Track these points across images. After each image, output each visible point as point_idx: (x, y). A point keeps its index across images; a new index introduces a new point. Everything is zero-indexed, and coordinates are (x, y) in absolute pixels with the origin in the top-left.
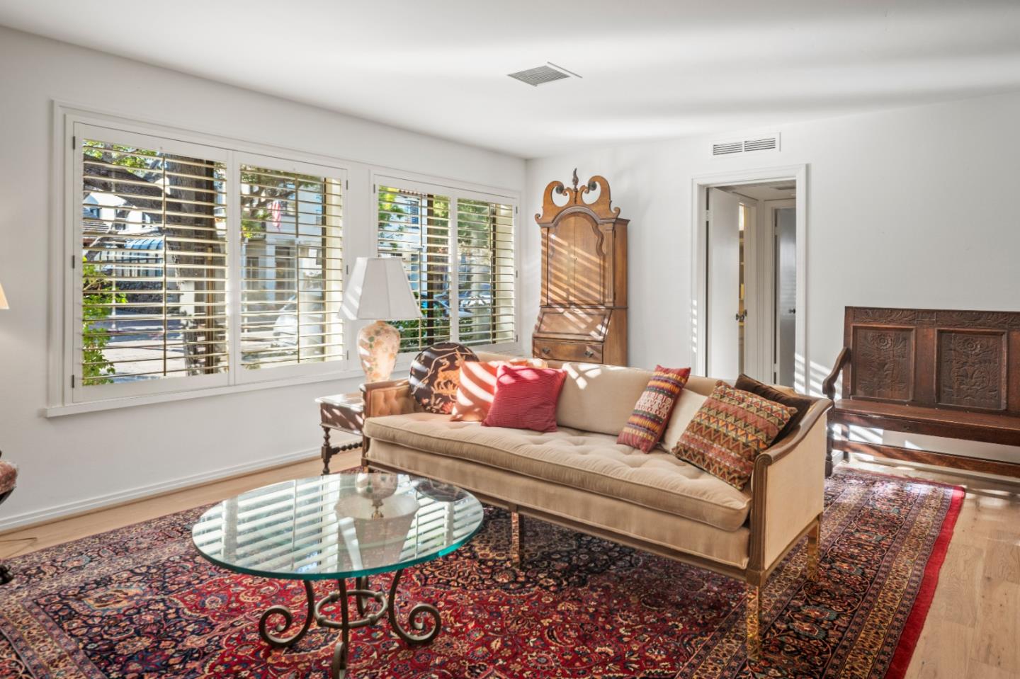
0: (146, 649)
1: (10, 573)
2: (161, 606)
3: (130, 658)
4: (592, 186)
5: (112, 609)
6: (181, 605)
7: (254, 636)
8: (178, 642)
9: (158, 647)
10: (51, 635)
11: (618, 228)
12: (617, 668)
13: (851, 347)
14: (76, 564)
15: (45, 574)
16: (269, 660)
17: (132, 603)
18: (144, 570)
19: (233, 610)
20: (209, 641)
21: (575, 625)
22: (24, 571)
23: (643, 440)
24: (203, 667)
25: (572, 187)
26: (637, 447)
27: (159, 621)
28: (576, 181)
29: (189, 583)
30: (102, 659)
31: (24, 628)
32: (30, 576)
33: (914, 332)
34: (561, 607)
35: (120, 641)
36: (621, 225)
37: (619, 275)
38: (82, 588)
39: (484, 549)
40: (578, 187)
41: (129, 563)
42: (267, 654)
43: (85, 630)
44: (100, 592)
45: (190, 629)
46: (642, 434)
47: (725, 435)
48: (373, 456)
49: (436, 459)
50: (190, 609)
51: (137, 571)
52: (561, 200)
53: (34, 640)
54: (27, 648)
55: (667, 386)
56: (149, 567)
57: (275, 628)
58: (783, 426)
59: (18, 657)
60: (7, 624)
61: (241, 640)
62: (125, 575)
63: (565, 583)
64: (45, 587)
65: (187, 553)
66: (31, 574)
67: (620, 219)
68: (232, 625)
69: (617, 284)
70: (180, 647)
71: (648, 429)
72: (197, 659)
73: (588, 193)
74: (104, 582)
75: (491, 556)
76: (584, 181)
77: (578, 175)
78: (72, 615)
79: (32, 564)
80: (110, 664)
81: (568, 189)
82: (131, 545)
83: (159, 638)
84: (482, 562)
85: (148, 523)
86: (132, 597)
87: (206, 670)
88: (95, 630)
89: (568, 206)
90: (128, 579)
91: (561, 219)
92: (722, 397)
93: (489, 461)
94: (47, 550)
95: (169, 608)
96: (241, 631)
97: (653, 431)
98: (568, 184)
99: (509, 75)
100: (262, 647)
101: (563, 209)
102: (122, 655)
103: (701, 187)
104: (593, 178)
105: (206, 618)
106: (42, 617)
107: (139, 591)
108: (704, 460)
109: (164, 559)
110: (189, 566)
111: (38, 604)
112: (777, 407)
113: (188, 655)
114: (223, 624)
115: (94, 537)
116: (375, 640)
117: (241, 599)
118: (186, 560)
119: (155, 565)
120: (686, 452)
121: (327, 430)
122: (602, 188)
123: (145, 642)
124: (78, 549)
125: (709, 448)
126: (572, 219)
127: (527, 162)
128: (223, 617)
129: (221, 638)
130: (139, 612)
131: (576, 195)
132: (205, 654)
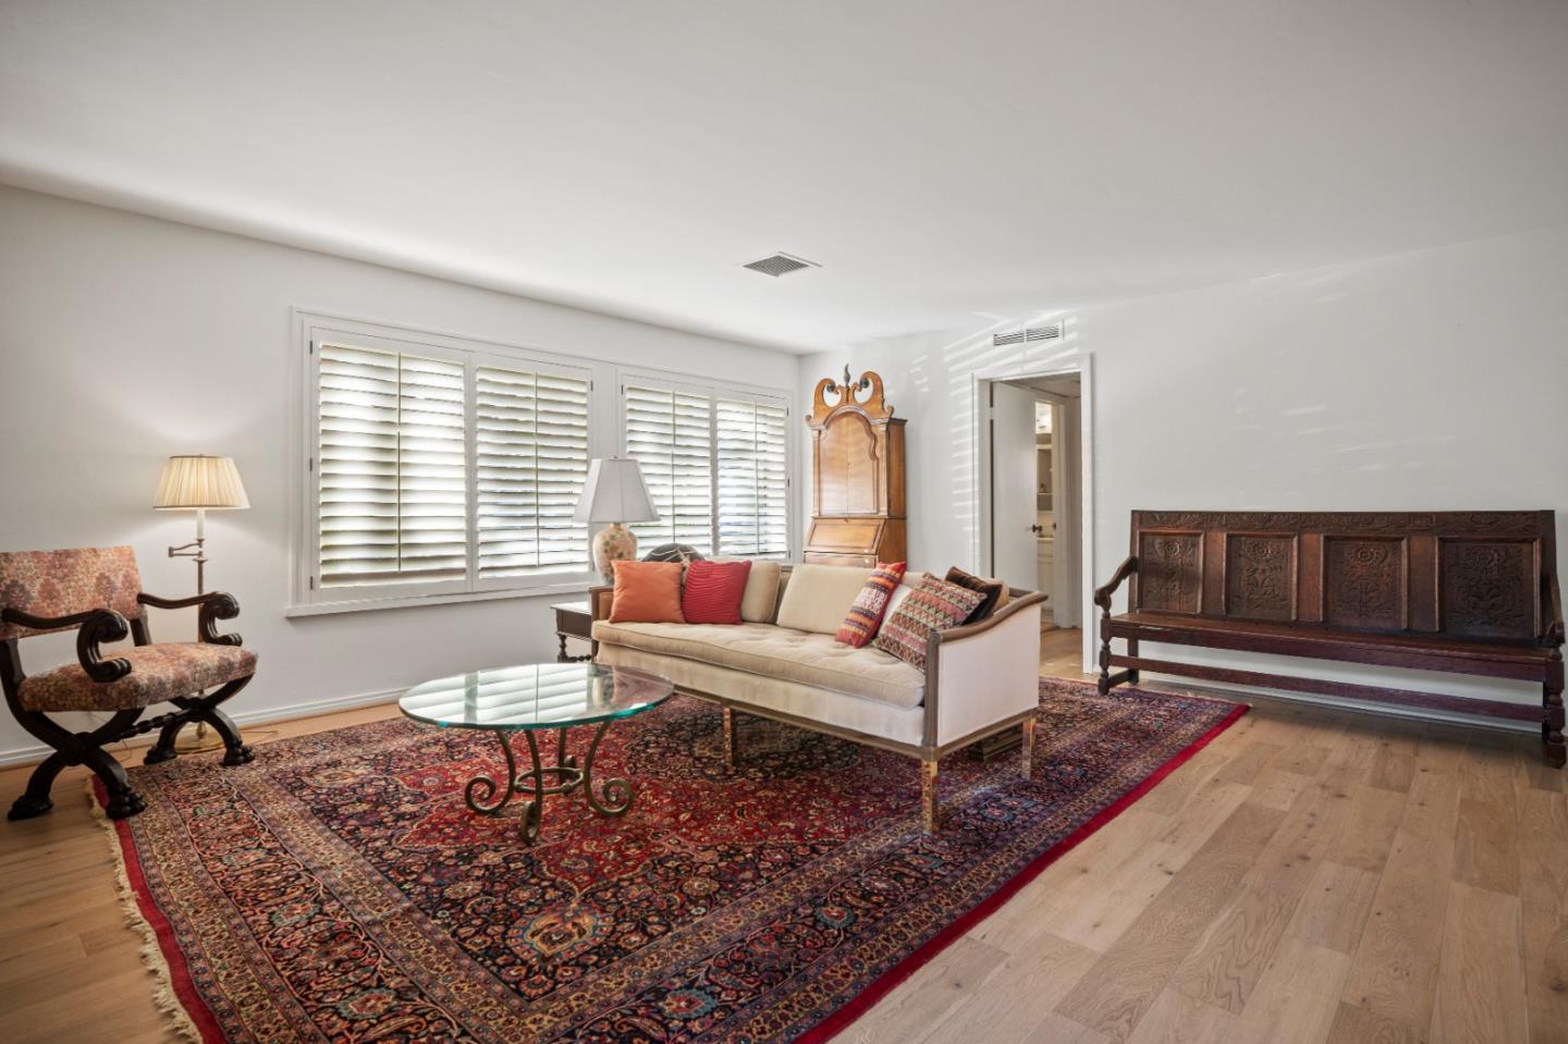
0: (365, 812)
1: (251, 754)
2: (383, 783)
3: (351, 817)
4: (864, 383)
5: (339, 783)
6: (401, 782)
7: (463, 806)
8: (393, 808)
9: (375, 811)
10: (284, 800)
11: (894, 429)
12: (793, 837)
13: (1137, 555)
14: (310, 751)
15: (282, 757)
16: (472, 822)
17: (358, 780)
18: (372, 757)
19: (447, 787)
20: (421, 808)
21: (767, 807)
22: (264, 755)
23: (855, 635)
24: (412, 825)
25: (844, 385)
26: (850, 643)
27: (379, 793)
28: (848, 378)
29: (411, 768)
30: (326, 816)
31: (261, 793)
32: (269, 759)
33: (1202, 537)
34: (760, 794)
35: (343, 805)
36: (897, 426)
37: (894, 481)
38: (314, 768)
39: (704, 749)
40: (850, 385)
41: (360, 752)
42: (472, 818)
43: (313, 797)
44: (330, 771)
45: (406, 799)
46: (853, 629)
47: (918, 622)
48: (601, 660)
49: (657, 658)
50: (409, 786)
51: (366, 757)
52: (832, 400)
53: (268, 802)
54: (262, 807)
55: (881, 581)
56: (377, 755)
57: (480, 798)
58: (971, 611)
59: (255, 812)
60: (247, 790)
61: (451, 808)
62: (354, 760)
63: (773, 776)
64: (281, 766)
65: (413, 746)
66: (270, 756)
67: (895, 419)
68: (445, 798)
69: (892, 491)
70: (395, 811)
71: (861, 624)
72: (408, 819)
73: (860, 390)
74: (336, 764)
75: (708, 754)
76: (855, 379)
77: (849, 371)
78: (303, 786)
79: (271, 750)
80: (332, 819)
81: (840, 387)
82: (363, 738)
83: (377, 804)
84: (698, 759)
85: (382, 722)
86: (357, 776)
87: (415, 826)
88: (322, 797)
89: (840, 404)
90: (356, 763)
91: (832, 420)
92: (924, 587)
93: (702, 656)
94: (287, 740)
95: (390, 784)
96: (451, 803)
97: (866, 626)
98: (840, 381)
99: (746, 266)
100: (468, 814)
101: (835, 409)
102: (343, 814)
103: (982, 381)
104: (866, 373)
105: (422, 793)
106: (277, 787)
107: (364, 771)
108: (899, 648)
109: (392, 749)
110: (414, 755)
111: (274, 778)
112: (968, 594)
113: (401, 816)
114: (435, 797)
115: (330, 732)
116: (572, 812)
117: (457, 780)
118: (412, 751)
119: (383, 754)
120: (884, 641)
121: (563, 638)
122: (875, 386)
123: (365, 807)
124: (314, 740)
125: (903, 635)
126: (845, 420)
127: (802, 358)
128: (438, 792)
129: (432, 806)
130: (362, 786)
131: (848, 393)
132: (416, 816)
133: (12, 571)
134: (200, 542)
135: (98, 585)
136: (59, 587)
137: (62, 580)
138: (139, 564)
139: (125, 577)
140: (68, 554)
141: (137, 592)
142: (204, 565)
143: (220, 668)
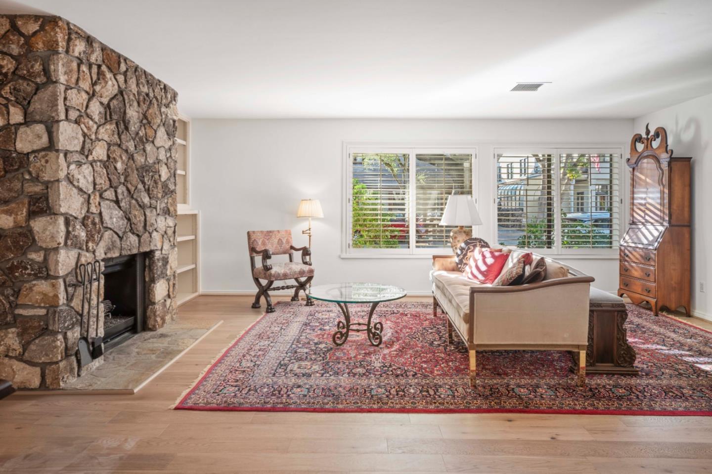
4: (657, 135)
5: (322, 317)
11: (676, 165)
14: (330, 306)
25: (646, 137)
27: (326, 322)
28: (648, 133)
31: (302, 314)
37: (677, 199)
40: (650, 136)
54: (297, 318)
59: (293, 319)
67: (673, 157)
69: (674, 207)
73: (655, 140)
77: (649, 128)
78: (313, 315)
81: (644, 139)
89: (644, 151)
91: (640, 160)
98: (644, 135)
101: (641, 153)
104: (658, 128)
107: (333, 315)
113: (321, 329)
122: (662, 136)
126: (646, 160)
131: (648, 142)
133: (255, 236)
134: (310, 229)
135: (278, 242)
136: (267, 242)
137: (268, 240)
138: (293, 235)
139: (287, 240)
140: (271, 232)
141: (290, 245)
142: (311, 237)
143: (300, 272)
